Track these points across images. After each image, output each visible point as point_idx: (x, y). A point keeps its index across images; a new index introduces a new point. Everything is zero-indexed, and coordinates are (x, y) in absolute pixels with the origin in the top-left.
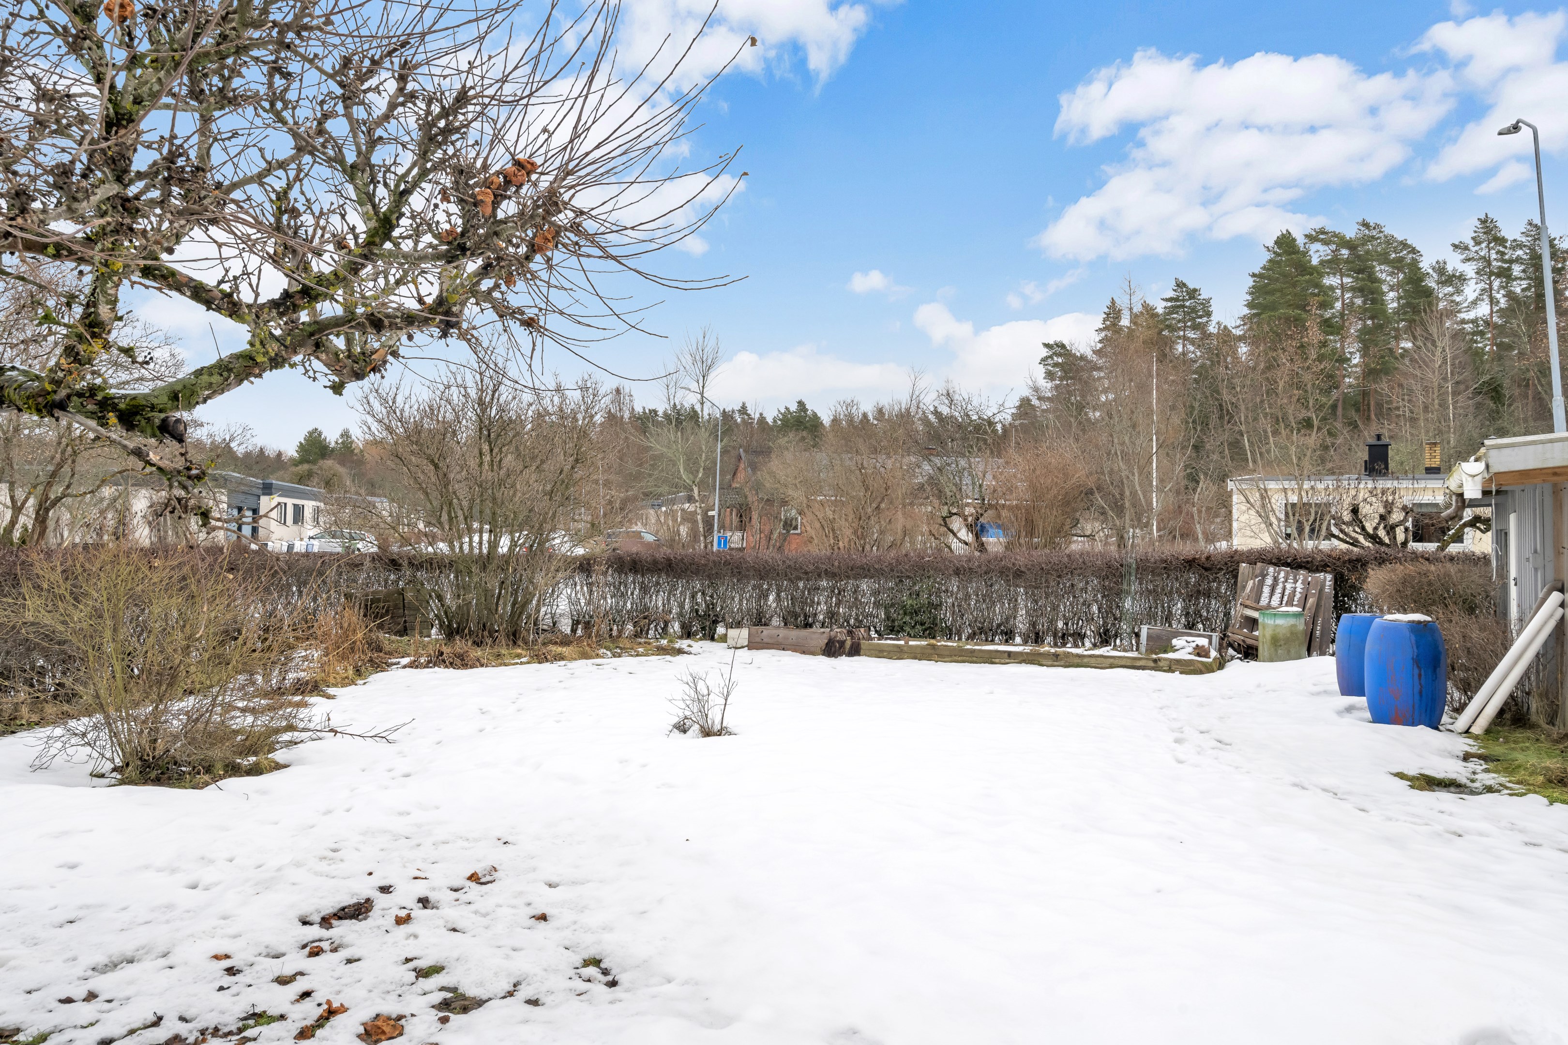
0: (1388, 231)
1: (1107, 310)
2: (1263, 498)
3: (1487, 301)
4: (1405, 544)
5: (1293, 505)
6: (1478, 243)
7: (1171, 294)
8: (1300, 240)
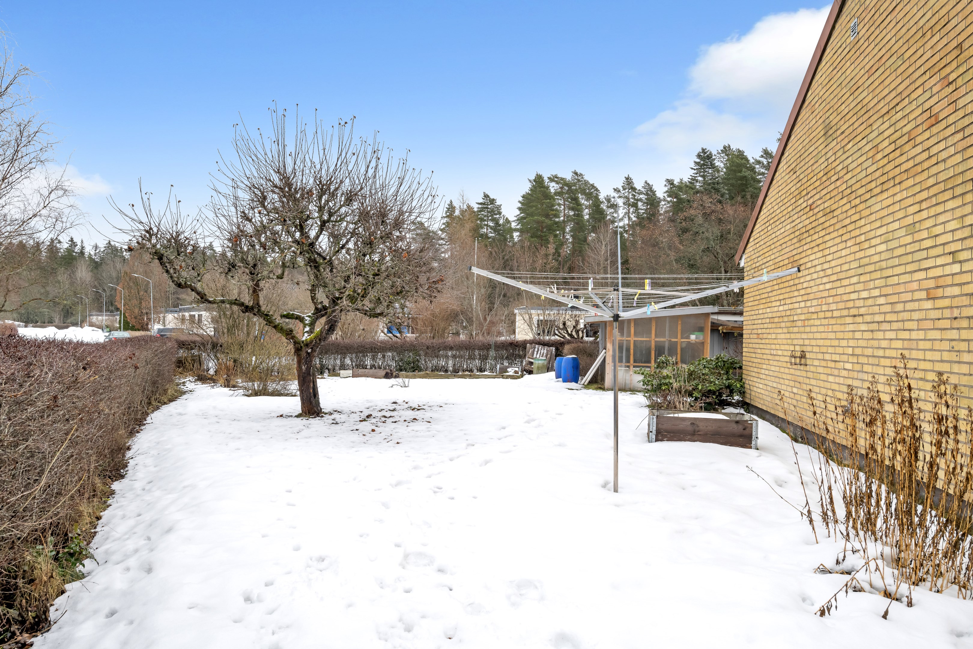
0: (586, 178)
1: (448, 206)
2: (530, 318)
3: (627, 219)
4: (582, 338)
5: (542, 321)
6: (624, 189)
7: (481, 201)
8: (546, 180)
